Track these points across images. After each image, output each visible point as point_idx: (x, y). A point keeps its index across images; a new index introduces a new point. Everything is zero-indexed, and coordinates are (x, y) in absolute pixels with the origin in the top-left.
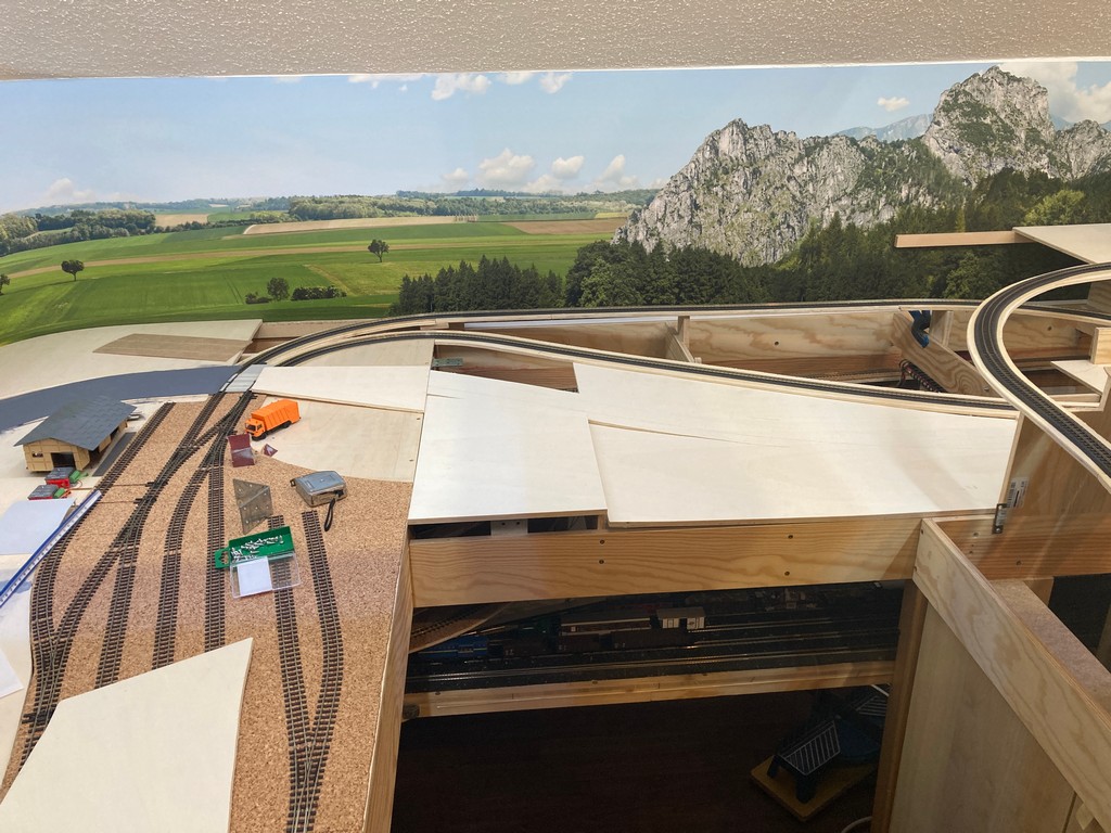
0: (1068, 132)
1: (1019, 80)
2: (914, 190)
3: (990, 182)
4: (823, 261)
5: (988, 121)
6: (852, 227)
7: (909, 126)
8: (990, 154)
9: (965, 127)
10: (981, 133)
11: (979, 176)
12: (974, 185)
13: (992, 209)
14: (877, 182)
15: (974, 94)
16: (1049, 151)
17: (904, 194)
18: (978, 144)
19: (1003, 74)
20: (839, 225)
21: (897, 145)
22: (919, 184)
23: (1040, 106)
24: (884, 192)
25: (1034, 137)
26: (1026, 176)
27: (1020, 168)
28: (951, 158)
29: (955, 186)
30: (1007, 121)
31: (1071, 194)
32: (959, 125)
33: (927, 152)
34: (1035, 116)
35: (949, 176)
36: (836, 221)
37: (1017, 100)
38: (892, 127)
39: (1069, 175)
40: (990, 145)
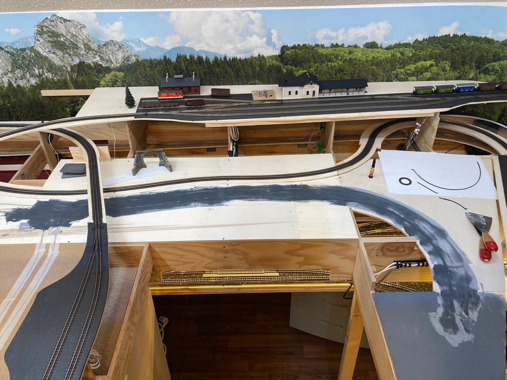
0: (104, 45)
1: (69, 21)
2: (41, 70)
3: (76, 67)
4: (13, 100)
5: (62, 39)
6: (18, 86)
7: (25, 41)
8: (70, 55)
9: (52, 42)
10: (61, 45)
11: (70, 65)
12: (69, 69)
13: (83, 79)
14: (21, 67)
15: (50, 27)
16: (98, 54)
17: (37, 72)
18: (62, 50)
19: (60, 18)
20: (12, 85)
21: (23, 50)
22: (42, 68)
23: (85, 33)
24: (27, 71)
25: (88, 48)
26: (92, 65)
27: (88, 62)
28: (52, 56)
29: (60, 69)
30: (72, 40)
31: (118, 73)
32: (49, 41)
33: (39, 53)
34: (84, 38)
35: (55, 64)
36: (10, 84)
37: (72, 30)
38: (17, 42)
39: (112, 65)
40: (68, 51)
